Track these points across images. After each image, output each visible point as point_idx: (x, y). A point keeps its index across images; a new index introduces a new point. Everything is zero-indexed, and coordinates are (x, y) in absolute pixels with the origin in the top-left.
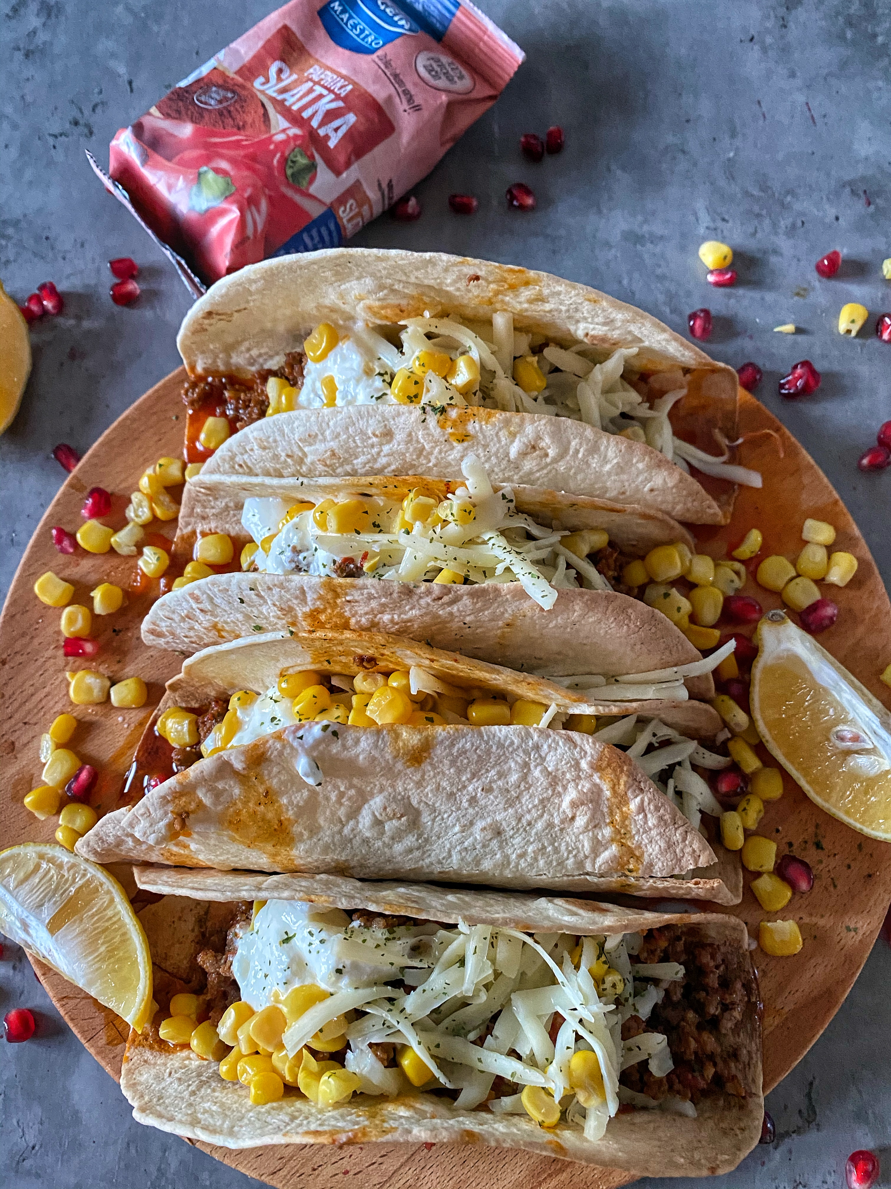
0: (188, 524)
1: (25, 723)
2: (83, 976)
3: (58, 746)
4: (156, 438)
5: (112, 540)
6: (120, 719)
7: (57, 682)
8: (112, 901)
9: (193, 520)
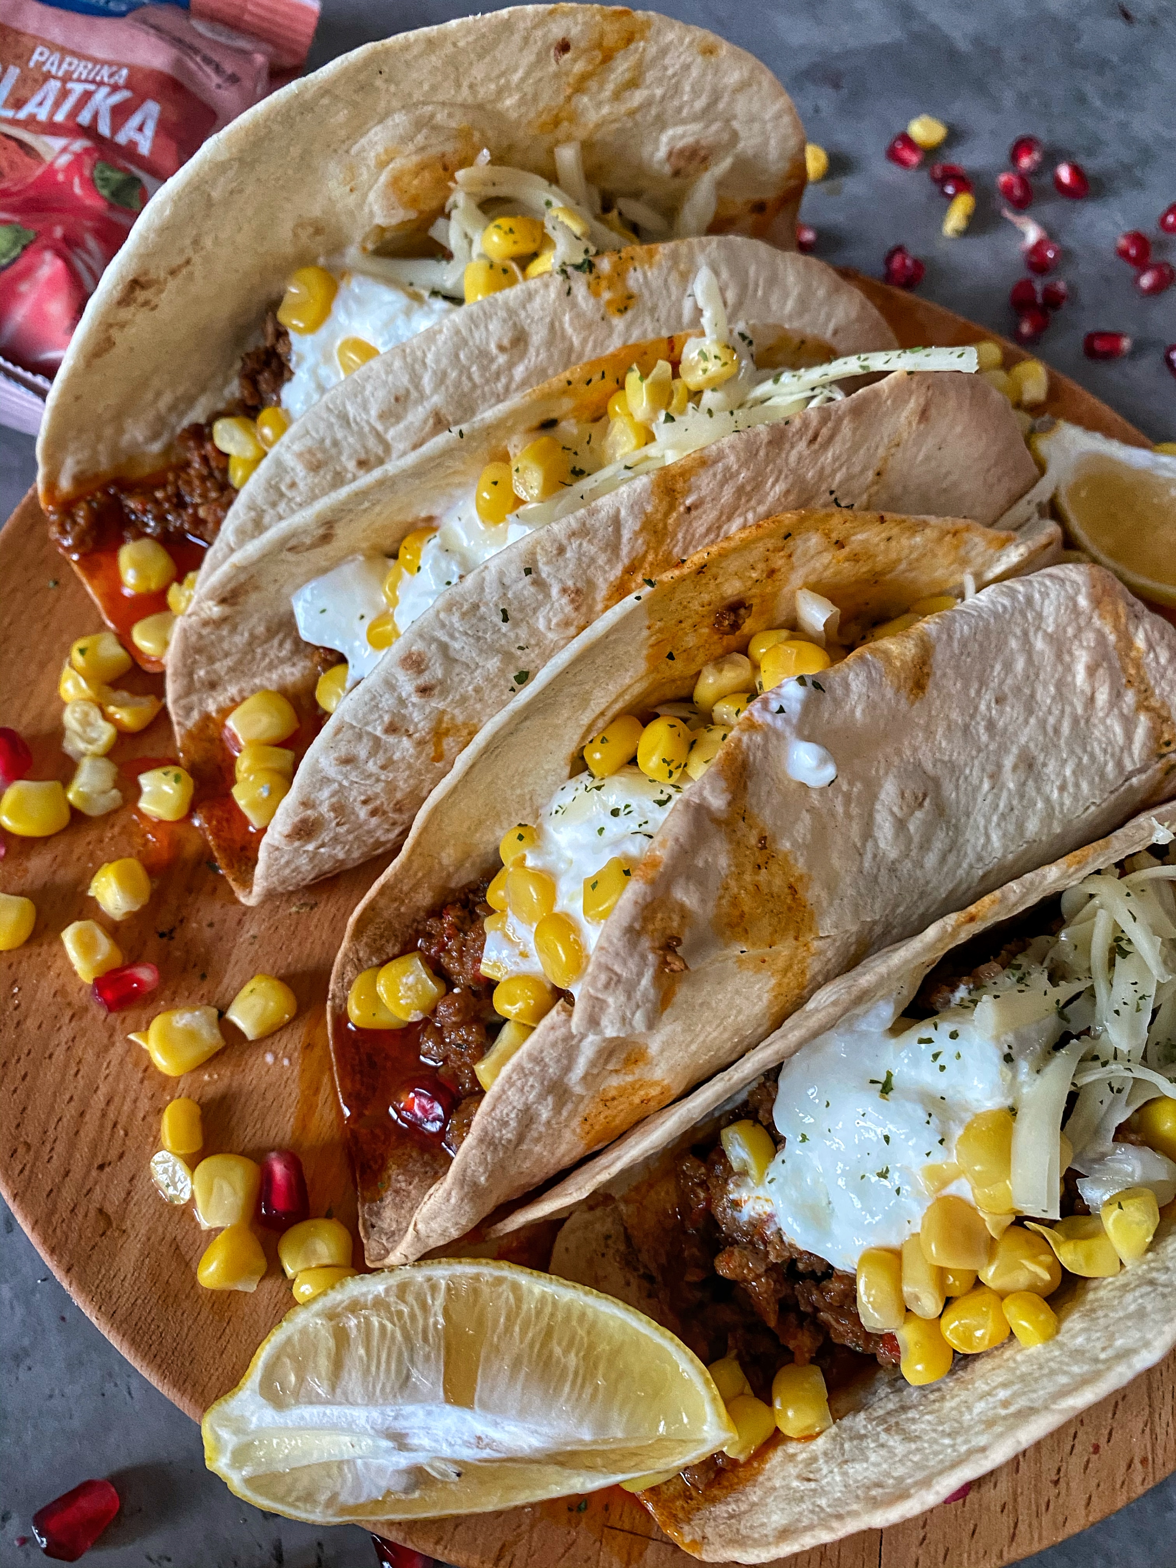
0: (188, 710)
1: (101, 1167)
2: (581, 1421)
3: (192, 1162)
4: (38, 626)
5: (71, 796)
6: (269, 1058)
7: (113, 1069)
8: (515, 1287)
9: (194, 698)
